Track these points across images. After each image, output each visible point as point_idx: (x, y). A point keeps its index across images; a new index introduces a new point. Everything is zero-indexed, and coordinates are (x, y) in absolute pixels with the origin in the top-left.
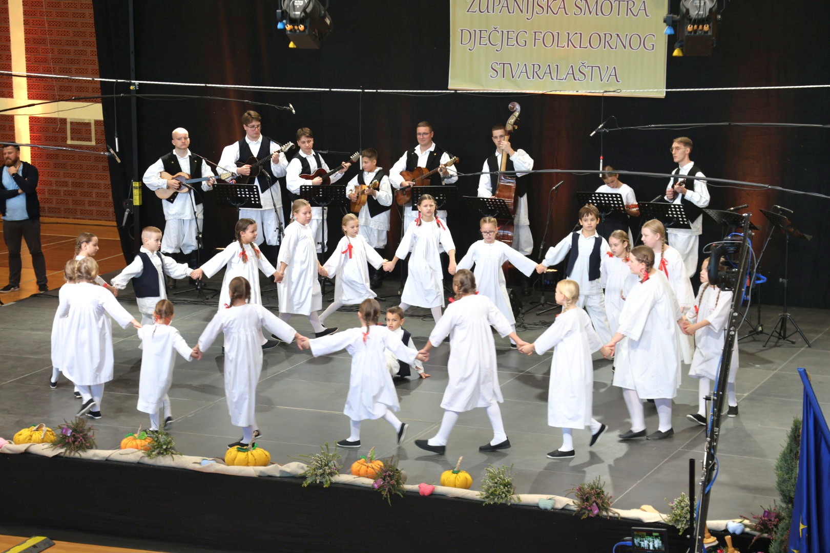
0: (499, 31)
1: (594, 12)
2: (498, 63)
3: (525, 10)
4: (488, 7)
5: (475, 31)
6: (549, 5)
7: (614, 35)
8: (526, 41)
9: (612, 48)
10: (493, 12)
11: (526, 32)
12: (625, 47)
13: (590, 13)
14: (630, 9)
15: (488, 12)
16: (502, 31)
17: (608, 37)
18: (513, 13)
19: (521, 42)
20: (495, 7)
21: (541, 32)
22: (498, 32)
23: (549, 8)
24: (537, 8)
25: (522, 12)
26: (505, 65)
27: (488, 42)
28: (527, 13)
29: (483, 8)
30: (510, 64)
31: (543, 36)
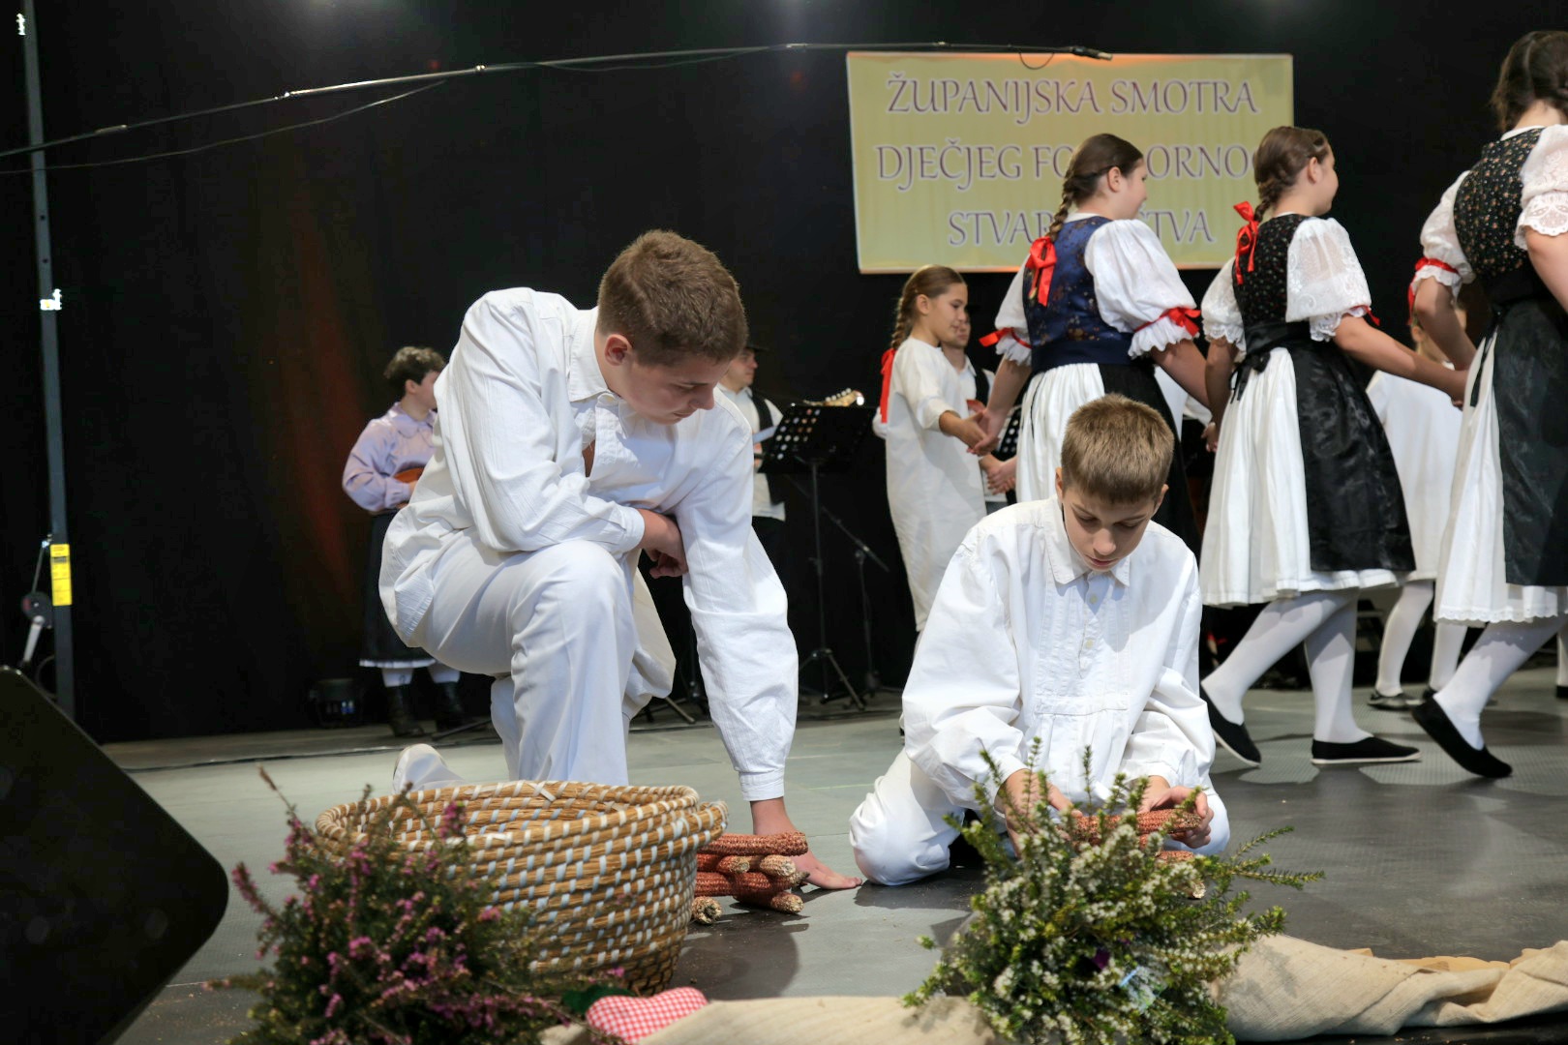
0: (961, 147)
1: (1151, 104)
2: (965, 214)
3: (1011, 105)
4: (933, 100)
5: (910, 149)
6: (1061, 92)
7: (1195, 150)
8: (1018, 168)
9: (1192, 175)
10: (946, 109)
11: (1018, 149)
12: (1217, 172)
13: (1144, 107)
14: (1221, 98)
15: (934, 109)
16: (969, 150)
17: (1183, 154)
18: (988, 110)
19: (1010, 167)
20: (948, 100)
21: (1048, 148)
22: (959, 149)
23: (1061, 101)
24: (1037, 102)
25: (1005, 107)
26: (980, 217)
27: (939, 170)
28: (1017, 109)
29: (924, 102)
30: (991, 215)
31: (1052, 155)
